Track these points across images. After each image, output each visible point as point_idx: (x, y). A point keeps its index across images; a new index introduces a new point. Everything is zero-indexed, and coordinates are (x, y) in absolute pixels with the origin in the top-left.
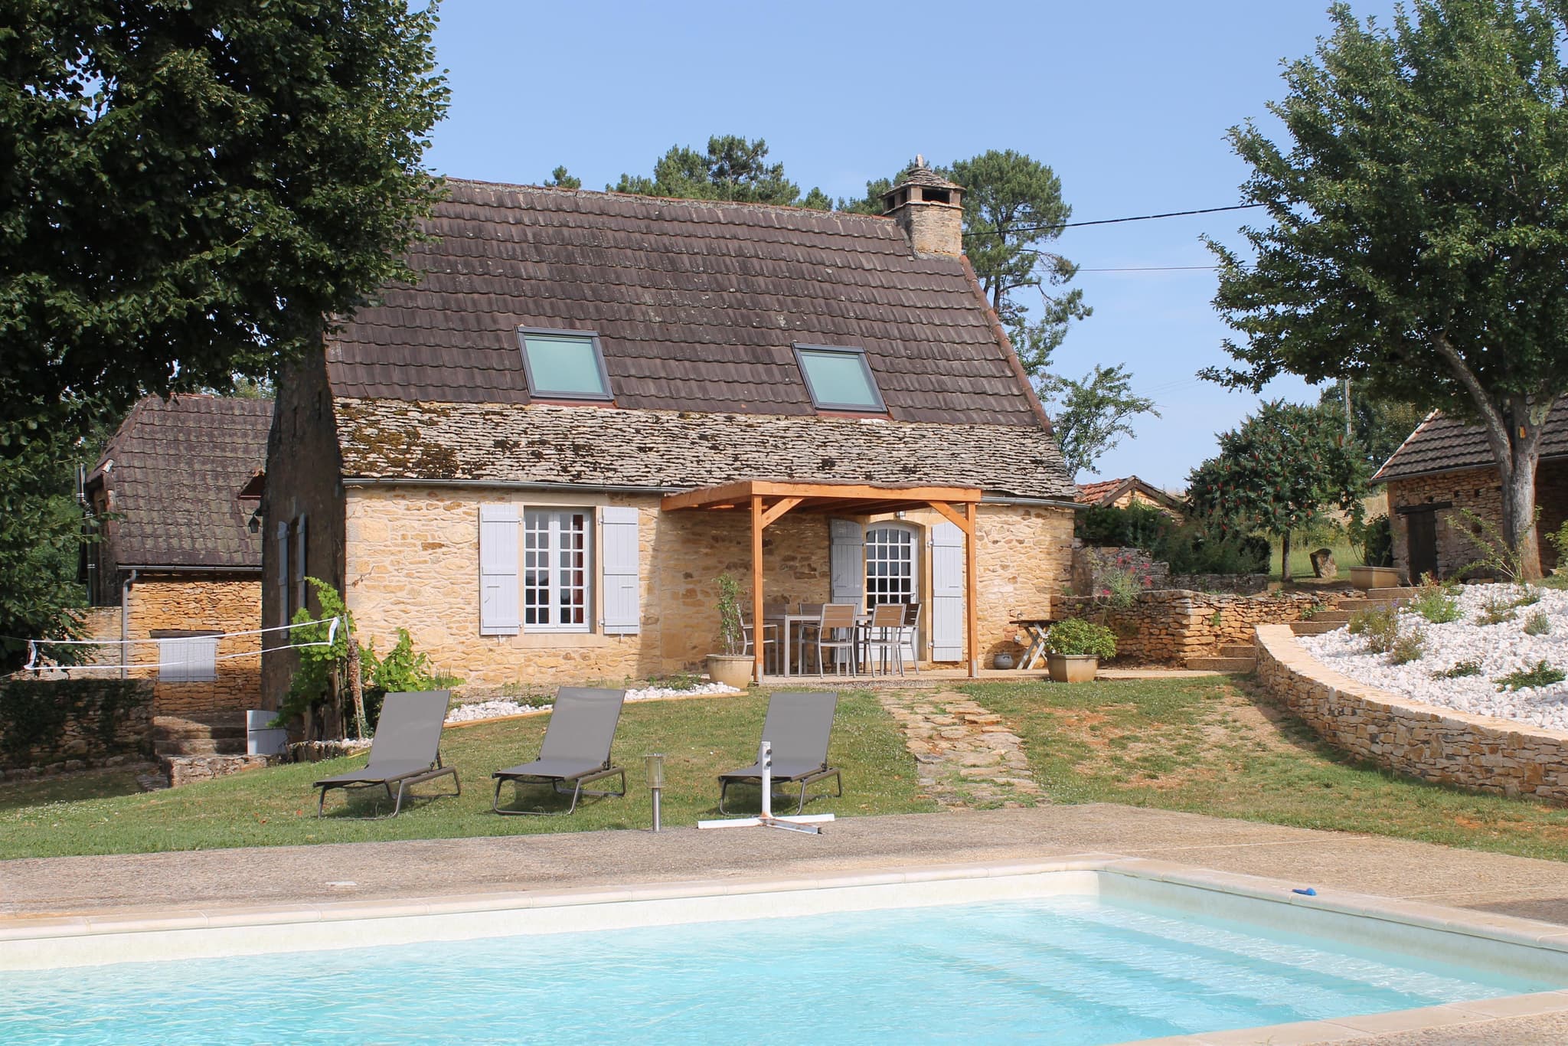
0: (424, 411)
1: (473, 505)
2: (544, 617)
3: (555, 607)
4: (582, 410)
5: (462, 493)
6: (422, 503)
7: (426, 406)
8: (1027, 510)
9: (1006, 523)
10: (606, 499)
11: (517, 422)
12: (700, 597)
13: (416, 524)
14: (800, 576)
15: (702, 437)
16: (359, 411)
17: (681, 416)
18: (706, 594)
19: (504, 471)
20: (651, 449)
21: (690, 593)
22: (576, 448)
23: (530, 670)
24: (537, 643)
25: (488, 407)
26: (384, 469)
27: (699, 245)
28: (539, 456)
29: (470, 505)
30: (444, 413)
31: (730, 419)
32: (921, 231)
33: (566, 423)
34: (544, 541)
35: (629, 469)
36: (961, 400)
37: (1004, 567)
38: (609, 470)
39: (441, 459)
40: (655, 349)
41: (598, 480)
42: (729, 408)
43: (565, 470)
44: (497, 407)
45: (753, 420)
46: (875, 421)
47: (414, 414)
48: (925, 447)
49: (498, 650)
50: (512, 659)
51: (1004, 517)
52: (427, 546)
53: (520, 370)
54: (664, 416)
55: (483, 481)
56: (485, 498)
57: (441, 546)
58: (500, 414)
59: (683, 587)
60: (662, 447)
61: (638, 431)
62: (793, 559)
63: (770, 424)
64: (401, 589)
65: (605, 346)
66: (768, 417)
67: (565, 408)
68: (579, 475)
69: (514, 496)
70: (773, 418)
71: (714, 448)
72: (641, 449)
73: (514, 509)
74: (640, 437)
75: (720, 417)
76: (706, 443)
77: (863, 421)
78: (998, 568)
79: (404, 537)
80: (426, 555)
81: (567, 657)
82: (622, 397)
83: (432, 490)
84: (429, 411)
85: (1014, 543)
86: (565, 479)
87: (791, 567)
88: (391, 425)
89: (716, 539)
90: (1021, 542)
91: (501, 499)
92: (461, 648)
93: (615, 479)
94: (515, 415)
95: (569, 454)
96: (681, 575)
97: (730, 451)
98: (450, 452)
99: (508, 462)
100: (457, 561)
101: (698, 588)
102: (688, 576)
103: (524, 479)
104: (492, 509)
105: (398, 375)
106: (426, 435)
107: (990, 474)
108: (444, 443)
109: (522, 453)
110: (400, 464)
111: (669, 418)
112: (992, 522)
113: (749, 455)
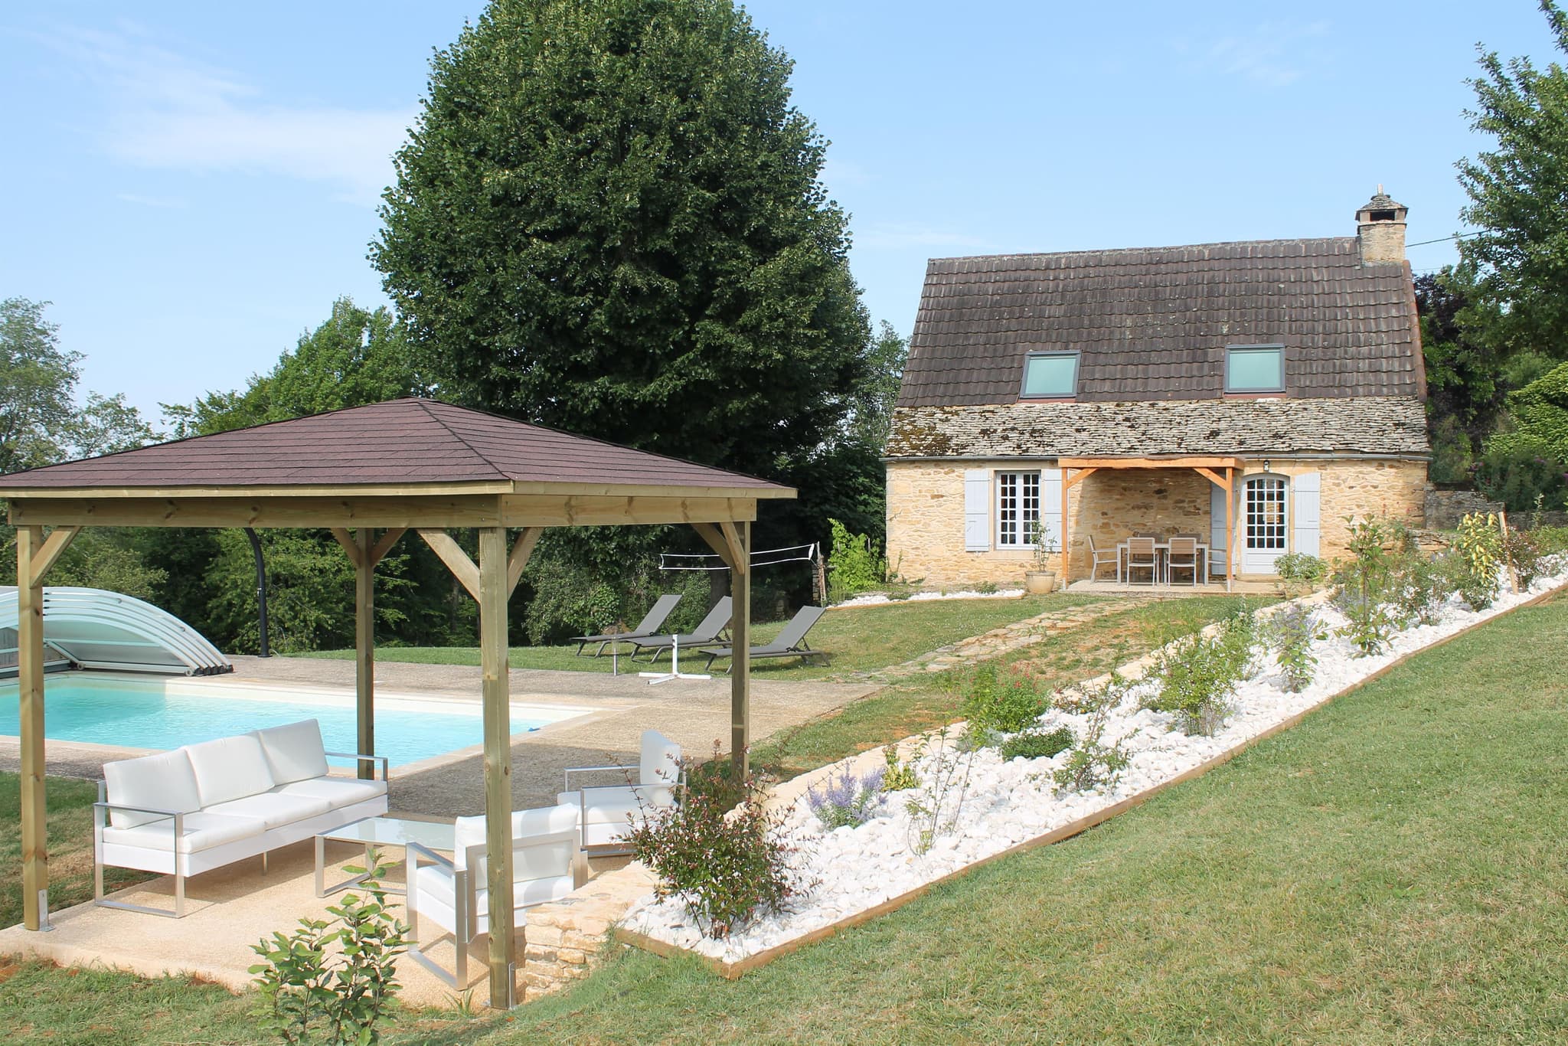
0: (945, 413)
1: (962, 470)
2: (1013, 541)
3: (1020, 533)
4: (1049, 405)
5: (955, 464)
6: (932, 470)
7: (947, 409)
8: (1381, 463)
9: (1361, 472)
10: (1048, 464)
11: (1002, 415)
12: (1112, 528)
13: (927, 483)
14: (1187, 514)
15: (1127, 419)
16: (907, 415)
17: (1118, 405)
18: (1117, 526)
19: (983, 448)
20: (1084, 430)
21: (1105, 525)
22: (1034, 431)
23: (997, 573)
24: (1001, 556)
25: (986, 407)
26: (906, 451)
27: (1182, 279)
28: (1006, 438)
29: (959, 470)
30: (957, 413)
31: (1153, 405)
32: (1369, 246)
33: (1034, 415)
34: (1013, 491)
35: (1063, 445)
36: (1352, 378)
37: (1358, 506)
38: (1048, 445)
39: (943, 442)
40: (1121, 358)
41: (1038, 452)
42: (1153, 397)
43: (1019, 447)
44: (991, 407)
45: (1170, 405)
46: (1269, 400)
47: (939, 415)
48: (1302, 418)
49: (978, 560)
50: (986, 566)
51: (1358, 469)
52: (933, 497)
53: (1019, 382)
54: (1103, 406)
55: (963, 457)
56: (969, 466)
57: (942, 496)
58: (992, 412)
59: (1100, 521)
60: (1093, 428)
61: (1081, 418)
62: (1183, 501)
63: (1181, 407)
64: (919, 522)
65: (1084, 359)
66: (1182, 402)
67: (1037, 405)
68: (1027, 450)
69: (987, 464)
70: (1186, 403)
71: (1132, 427)
72: (1078, 430)
73: (987, 472)
74: (1081, 421)
75: (1146, 404)
76: (1128, 424)
77: (1260, 400)
78: (1354, 507)
79: (920, 491)
80: (934, 502)
81: (1021, 566)
82: (1083, 394)
83: (937, 463)
84: (948, 413)
85: (1369, 488)
86: (1017, 453)
87: (1180, 508)
88: (921, 423)
89: (1125, 489)
90: (1375, 487)
91: (979, 467)
92: (955, 558)
93: (1051, 452)
94: (1002, 411)
95: (1027, 436)
96: (1100, 514)
97: (1143, 428)
98: (950, 439)
99: (984, 443)
100: (952, 506)
101: (1111, 523)
102: (1104, 514)
103: (990, 453)
104: (972, 473)
105: (941, 390)
106: (941, 428)
107: (1349, 437)
108: (948, 433)
109: (996, 437)
110: (916, 447)
111: (1108, 407)
112: (1348, 472)
113: (1155, 430)
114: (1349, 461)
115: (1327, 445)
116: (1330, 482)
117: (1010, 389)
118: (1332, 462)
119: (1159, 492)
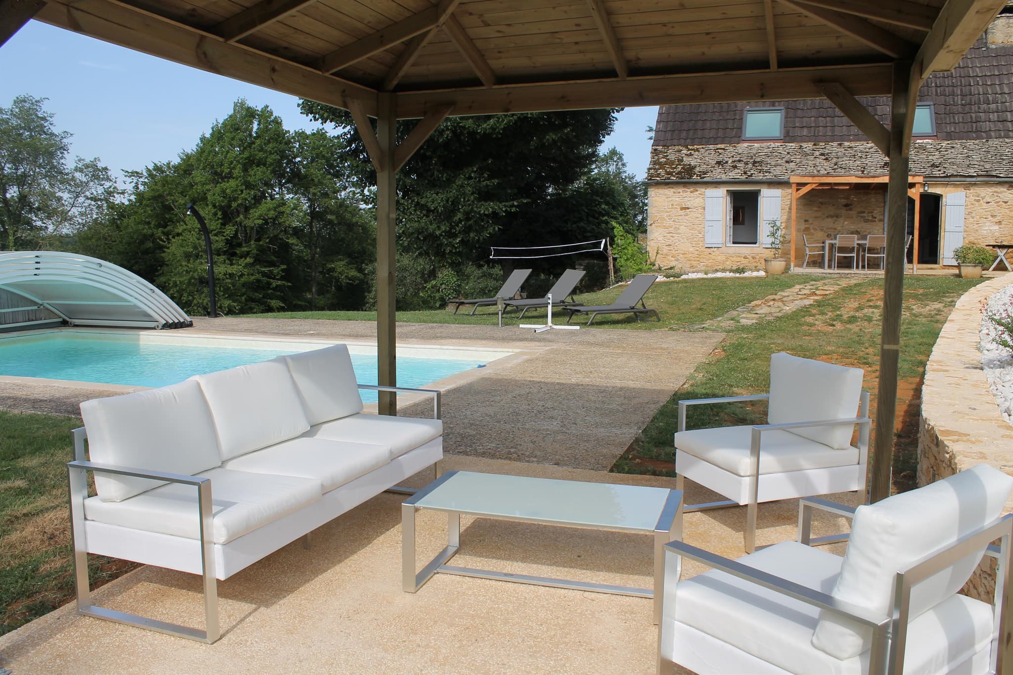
0: (689, 150)
1: (703, 190)
4: (765, 145)
5: (698, 185)
6: (680, 190)
7: (690, 147)
8: (1011, 185)
9: (995, 192)
10: (766, 186)
11: (730, 152)
12: (812, 231)
13: (677, 199)
14: (866, 221)
15: (822, 154)
16: (661, 152)
17: (814, 145)
18: (815, 229)
19: (718, 174)
20: (792, 162)
21: (807, 229)
22: (755, 162)
23: (728, 263)
24: (730, 251)
25: (719, 146)
26: (663, 176)
28: (735, 167)
29: (701, 190)
30: (698, 150)
31: (840, 145)
32: (993, 33)
33: (754, 151)
35: (777, 172)
36: (987, 126)
37: (992, 216)
38: (767, 172)
39: (689, 170)
40: (814, 113)
41: (760, 177)
42: (841, 139)
43: (745, 173)
44: (723, 146)
45: (853, 144)
46: (925, 141)
47: (685, 151)
48: (951, 154)
49: (714, 254)
50: (719, 258)
51: (994, 189)
52: (682, 209)
53: (740, 128)
54: (804, 145)
55: (705, 180)
56: (708, 187)
57: (688, 208)
58: (724, 149)
59: (803, 227)
60: (798, 160)
61: (788, 153)
62: (864, 212)
63: (861, 146)
64: (671, 227)
65: (787, 113)
66: (862, 142)
67: (756, 145)
68: (751, 175)
69: (721, 186)
70: (865, 143)
71: (826, 159)
72: (787, 162)
73: (722, 191)
74: (789, 156)
75: (835, 144)
76: (823, 157)
77: (918, 141)
78: (989, 216)
79: (672, 205)
80: (682, 213)
81: (745, 258)
82: (788, 136)
83: (685, 184)
84: (691, 150)
85: (1001, 203)
86: (744, 177)
87: (862, 217)
88: (672, 157)
89: (822, 203)
90: (1006, 202)
91: (716, 187)
92: (697, 252)
93: (769, 176)
94: (731, 149)
95: (750, 166)
96: (802, 221)
97: (835, 160)
98: (694, 168)
99: (720, 170)
100: (695, 215)
101: (811, 227)
102: (806, 221)
103: (724, 178)
104: (711, 192)
105: (684, 134)
106: (686, 160)
107: (988, 166)
108: (693, 163)
109: (727, 166)
110: (670, 173)
111: (808, 146)
112: (986, 192)
113: (844, 162)
114: (986, 184)
115: (972, 172)
116: (972, 198)
117: (734, 134)
118: (974, 184)
119: (846, 205)
